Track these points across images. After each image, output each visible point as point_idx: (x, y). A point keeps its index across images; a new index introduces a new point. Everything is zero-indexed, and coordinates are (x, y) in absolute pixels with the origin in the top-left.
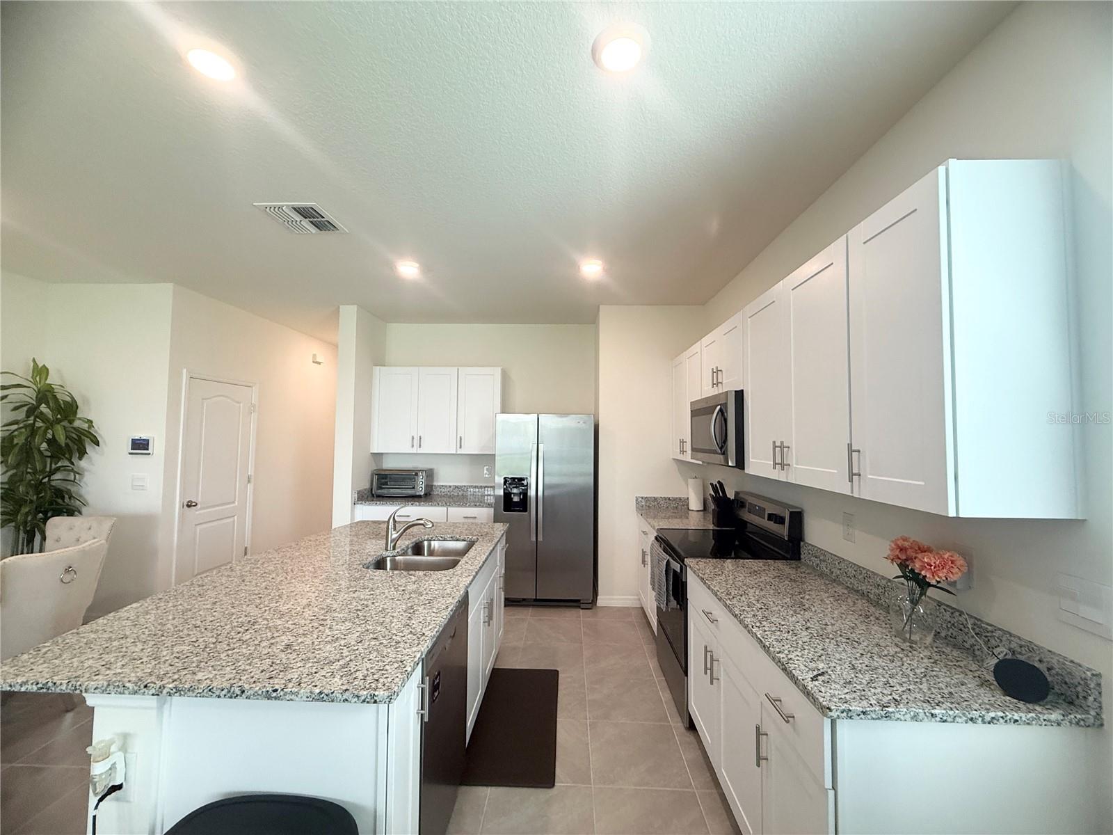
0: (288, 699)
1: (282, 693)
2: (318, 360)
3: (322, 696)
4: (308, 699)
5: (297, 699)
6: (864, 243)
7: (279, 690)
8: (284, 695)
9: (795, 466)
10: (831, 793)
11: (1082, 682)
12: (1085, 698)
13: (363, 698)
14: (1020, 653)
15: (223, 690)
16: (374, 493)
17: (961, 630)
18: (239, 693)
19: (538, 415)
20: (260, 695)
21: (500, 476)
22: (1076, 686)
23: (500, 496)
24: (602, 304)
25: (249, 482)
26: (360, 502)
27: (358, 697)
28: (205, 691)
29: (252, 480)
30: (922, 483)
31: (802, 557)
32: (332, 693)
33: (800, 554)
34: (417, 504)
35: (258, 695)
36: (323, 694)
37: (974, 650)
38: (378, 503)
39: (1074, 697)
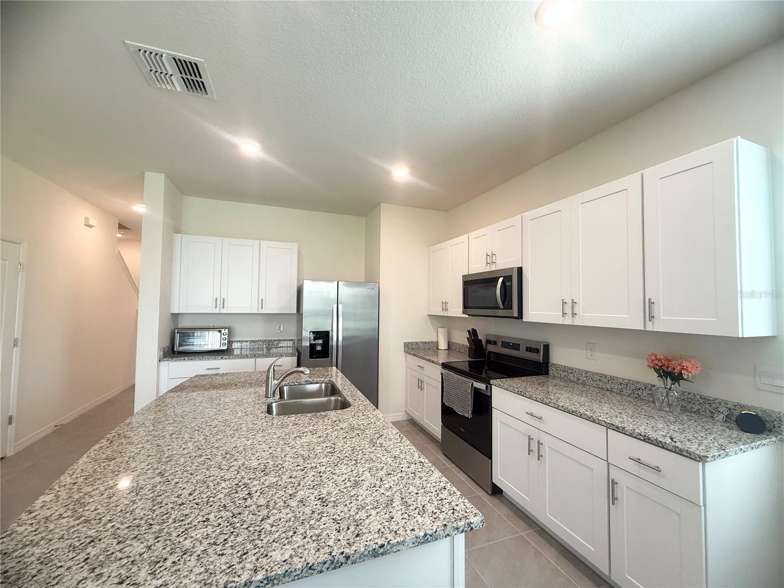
0: (395, 551)
1: (389, 547)
2: (91, 223)
3: (426, 538)
4: (414, 545)
5: (404, 548)
6: (660, 179)
7: (386, 545)
8: (391, 548)
9: (582, 314)
10: (703, 507)
11: (777, 419)
12: (779, 427)
13: (462, 529)
14: (734, 409)
15: (325, 563)
16: (175, 350)
17: (690, 402)
18: (343, 560)
19: (338, 282)
20: (367, 556)
21: (307, 331)
22: (774, 422)
23: (307, 347)
24: (383, 203)
25: (15, 345)
26: (166, 359)
27: (457, 529)
28: (304, 571)
29: (19, 344)
30: (716, 320)
31: (550, 372)
32: (435, 532)
33: (548, 370)
34: (227, 357)
35: (364, 556)
36: (428, 536)
37: (699, 412)
38: (187, 358)
39: (772, 427)
